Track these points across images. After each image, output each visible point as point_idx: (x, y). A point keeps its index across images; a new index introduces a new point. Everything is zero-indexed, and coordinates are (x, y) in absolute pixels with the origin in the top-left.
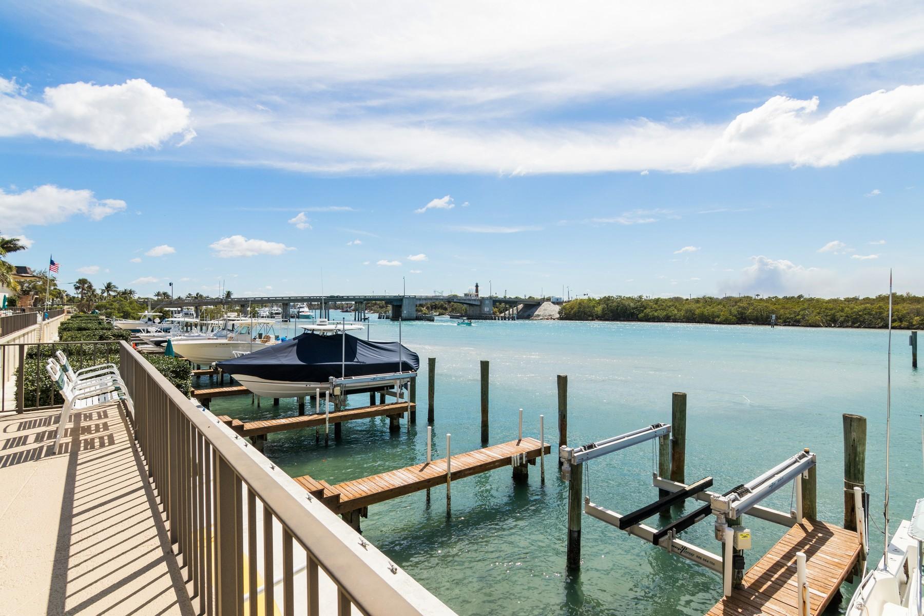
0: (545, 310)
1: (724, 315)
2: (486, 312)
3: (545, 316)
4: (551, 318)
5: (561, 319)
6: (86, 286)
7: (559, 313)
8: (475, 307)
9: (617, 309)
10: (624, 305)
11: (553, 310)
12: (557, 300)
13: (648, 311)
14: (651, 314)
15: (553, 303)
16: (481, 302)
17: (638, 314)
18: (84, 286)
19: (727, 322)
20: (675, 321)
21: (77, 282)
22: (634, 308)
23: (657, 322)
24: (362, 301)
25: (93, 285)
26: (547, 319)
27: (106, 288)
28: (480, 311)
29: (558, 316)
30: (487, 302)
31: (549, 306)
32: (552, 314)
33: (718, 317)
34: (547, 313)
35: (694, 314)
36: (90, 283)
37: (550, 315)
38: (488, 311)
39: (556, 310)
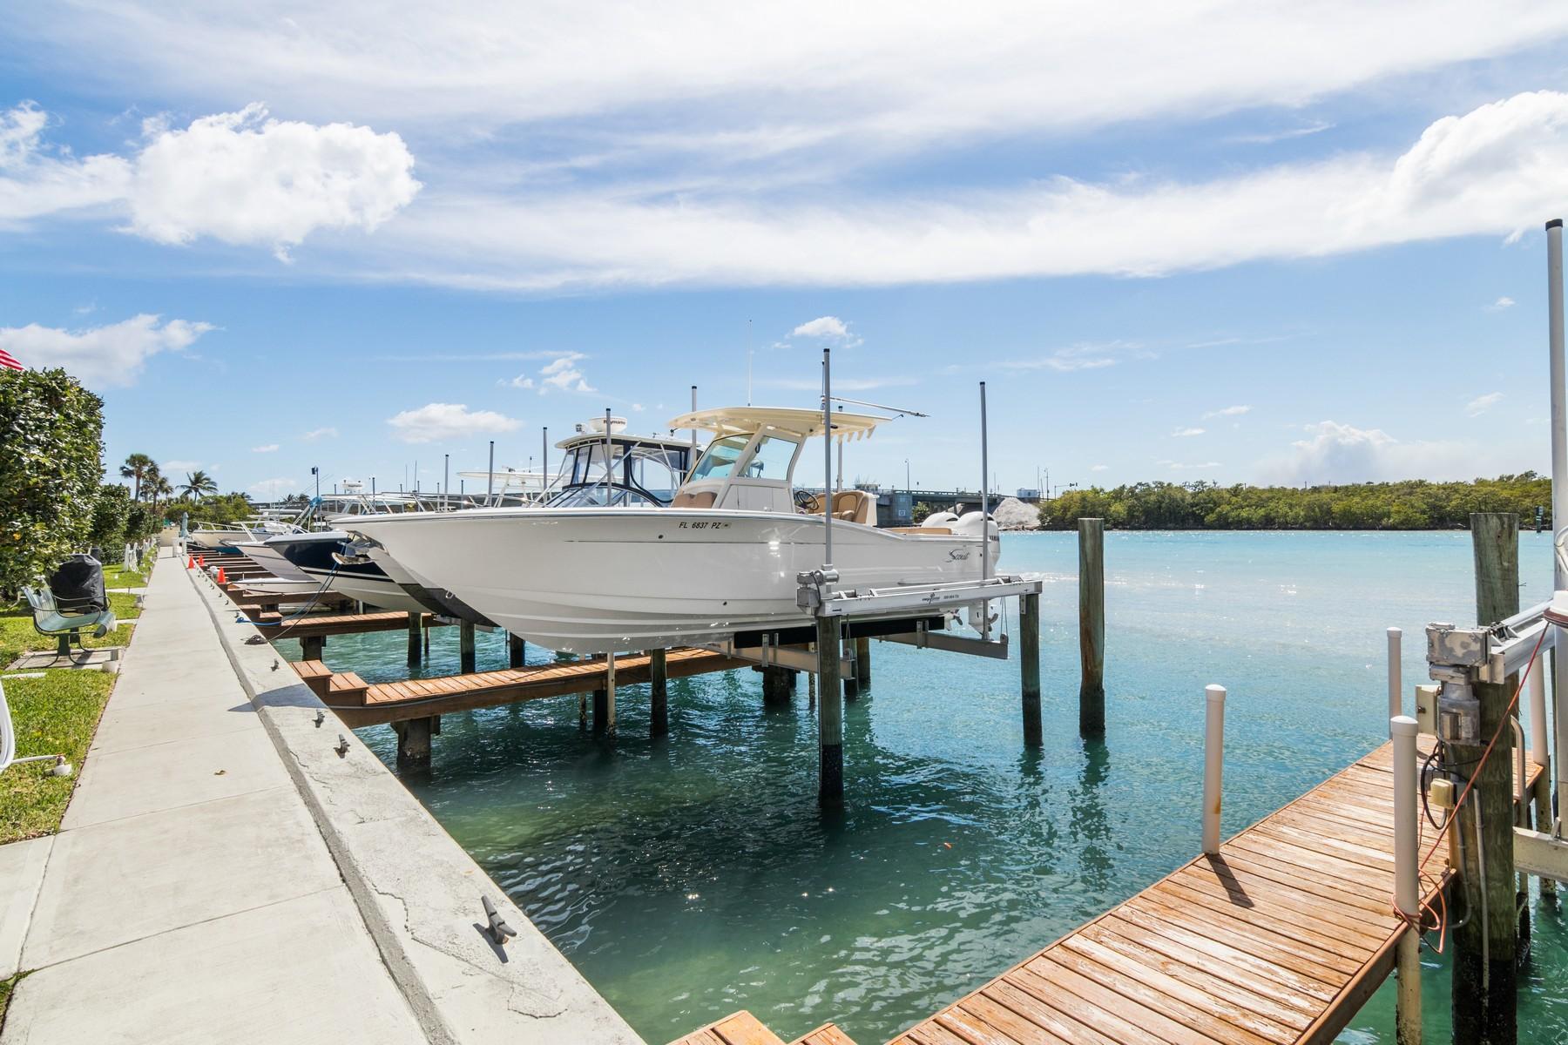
0: (1008, 513)
1: (1399, 512)
2: (900, 519)
3: (1011, 524)
4: (1023, 528)
5: (1042, 528)
6: (146, 469)
7: (1041, 517)
9: (1160, 507)
10: (1173, 500)
11: (1025, 513)
12: (1029, 494)
13: (1225, 508)
14: (1234, 514)
15: (1022, 500)
16: (891, 501)
17: (1204, 516)
18: (140, 469)
19: (1408, 525)
20: (1285, 526)
21: (127, 462)
22: (1192, 505)
23: (1248, 529)
25: (159, 467)
26: (1016, 530)
27: (193, 483)
28: (890, 516)
29: (1038, 523)
30: (902, 500)
31: (1015, 505)
32: (1023, 520)
33: (1388, 515)
34: (1014, 518)
35: (1329, 512)
36: (152, 463)
37: (1020, 523)
38: (905, 517)
39: (1031, 513)
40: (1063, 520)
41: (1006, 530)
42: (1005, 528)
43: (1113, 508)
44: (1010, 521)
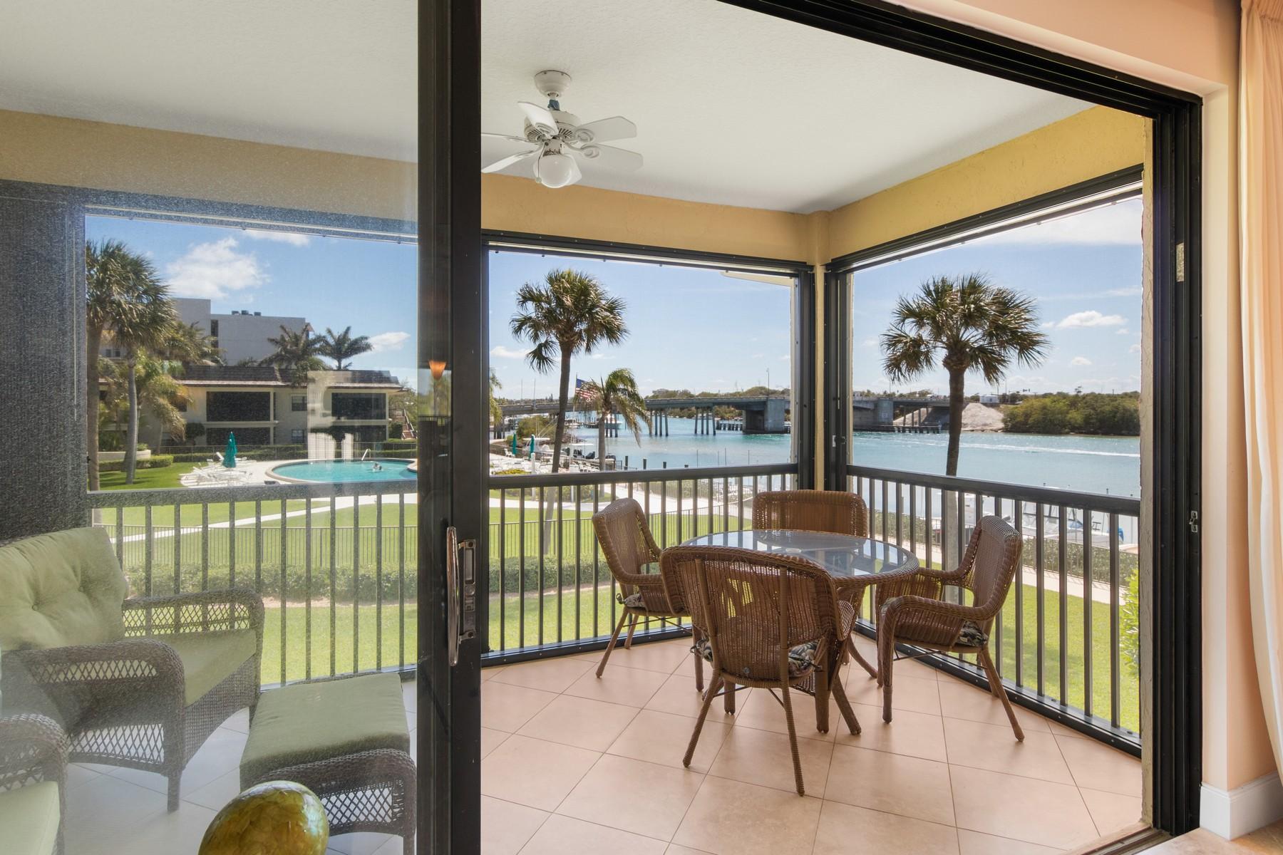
0: (974, 416)
2: (883, 420)
3: (978, 426)
4: (990, 430)
5: (1007, 430)
7: (1004, 421)
8: (865, 412)
9: (1114, 417)
10: (1126, 410)
11: (990, 417)
12: (991, 400)
15: (985, 404)
16: (876, 405)
24: (710, 405)
26: (982, 431)
28: (875, 418)
29: (1001, 425)
30: (885, 405)
31: (979, 409)
32: (988, 422)
34: (980, 421)
37: (986, 425)
38: (888, 419)
39: (995, 417)
40: (1025, 423)
41: (973, 431)
42: (971, 429)
43: (1070, 416)
44: (975, 423)
